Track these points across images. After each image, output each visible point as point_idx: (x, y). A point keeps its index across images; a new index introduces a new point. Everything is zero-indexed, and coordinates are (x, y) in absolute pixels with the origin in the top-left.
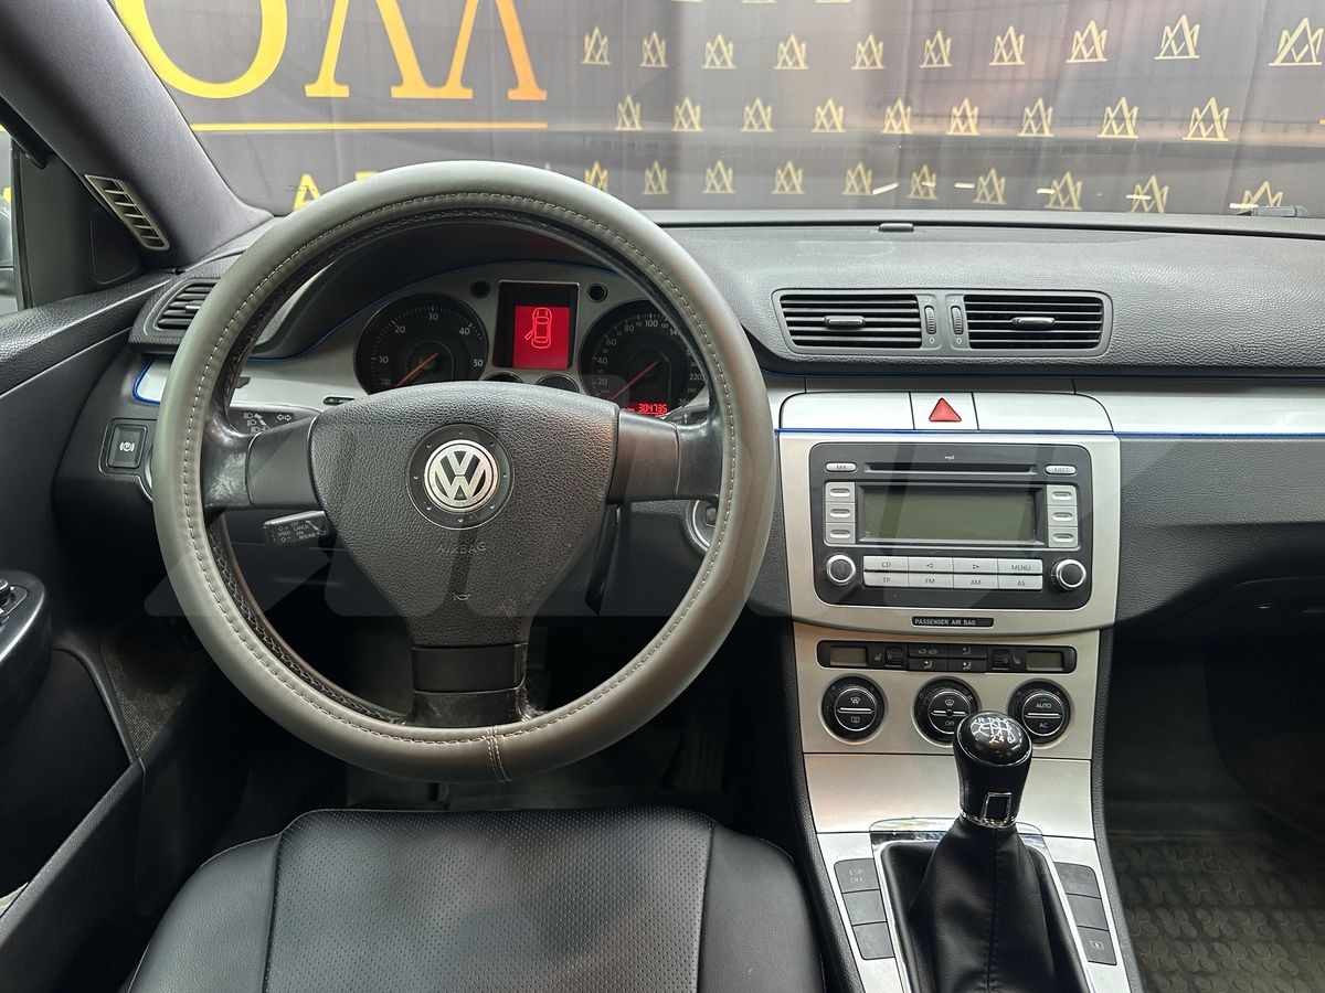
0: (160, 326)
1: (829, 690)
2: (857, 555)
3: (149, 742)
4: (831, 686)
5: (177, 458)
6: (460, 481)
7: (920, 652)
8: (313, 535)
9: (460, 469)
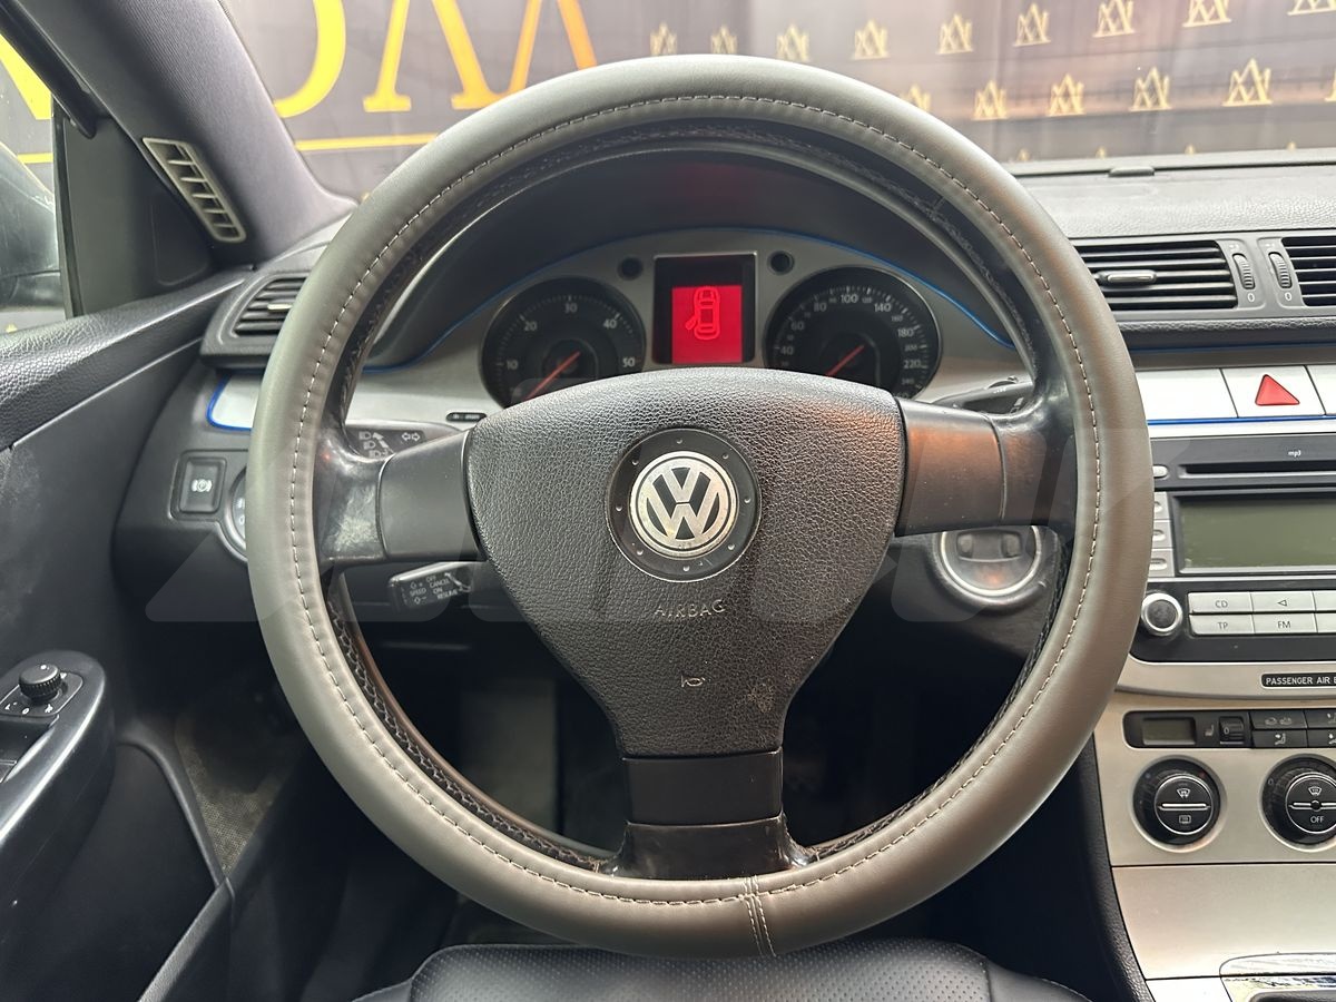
0: (241, 333)
1: (1142, 780)
2: (1180, 592)
3: (237, 856)
4: (1143, 776)
5: (281, 494)
6: (683, 511)
7: (1267, 722)
8: (455, 592)
9: (682, 494)
